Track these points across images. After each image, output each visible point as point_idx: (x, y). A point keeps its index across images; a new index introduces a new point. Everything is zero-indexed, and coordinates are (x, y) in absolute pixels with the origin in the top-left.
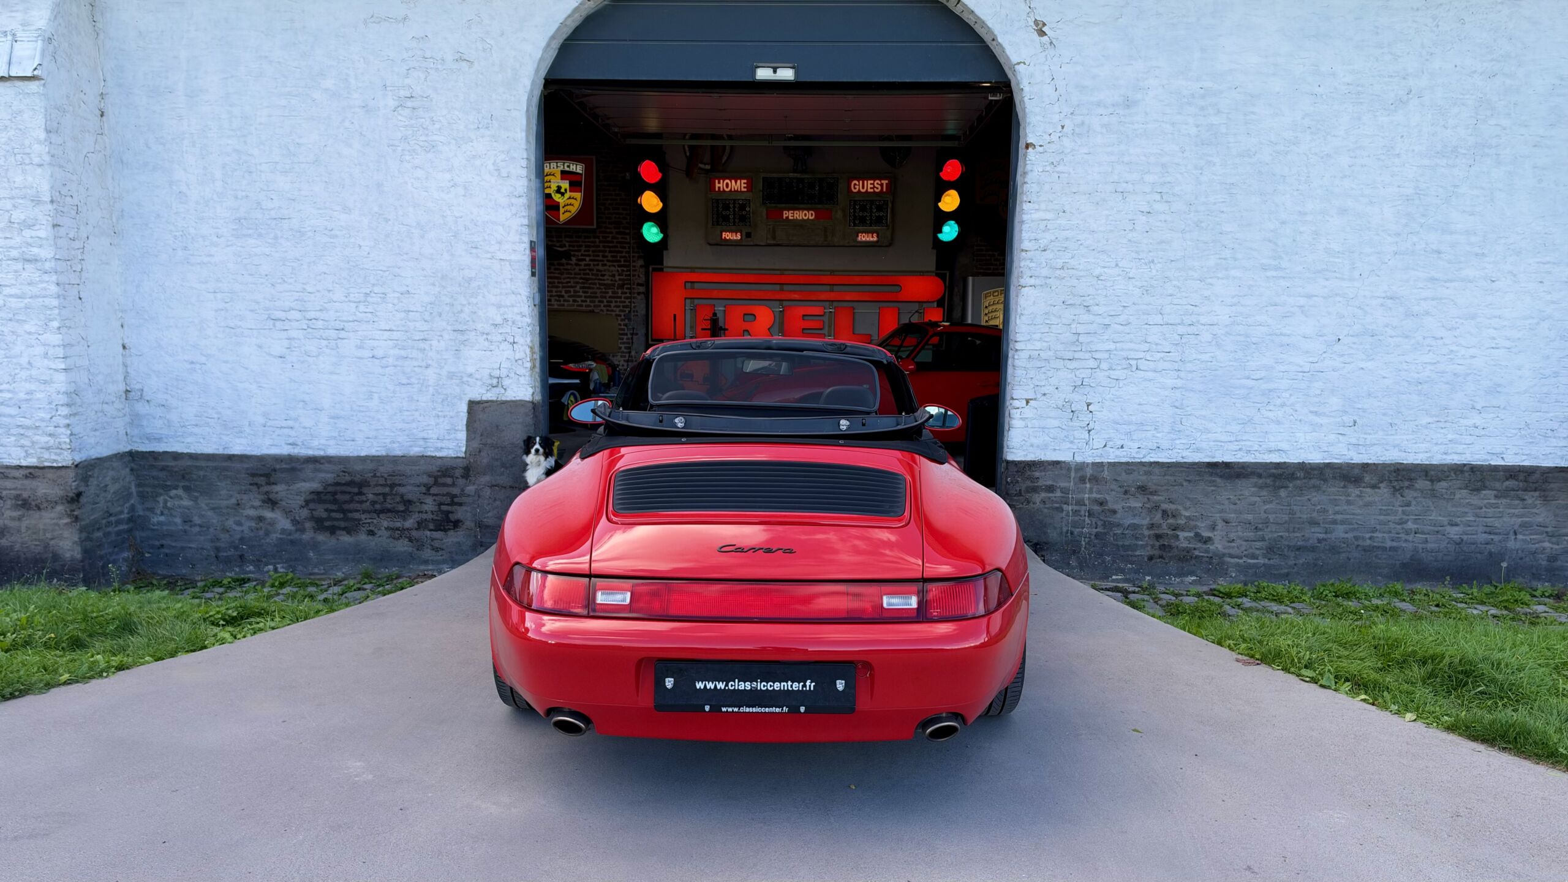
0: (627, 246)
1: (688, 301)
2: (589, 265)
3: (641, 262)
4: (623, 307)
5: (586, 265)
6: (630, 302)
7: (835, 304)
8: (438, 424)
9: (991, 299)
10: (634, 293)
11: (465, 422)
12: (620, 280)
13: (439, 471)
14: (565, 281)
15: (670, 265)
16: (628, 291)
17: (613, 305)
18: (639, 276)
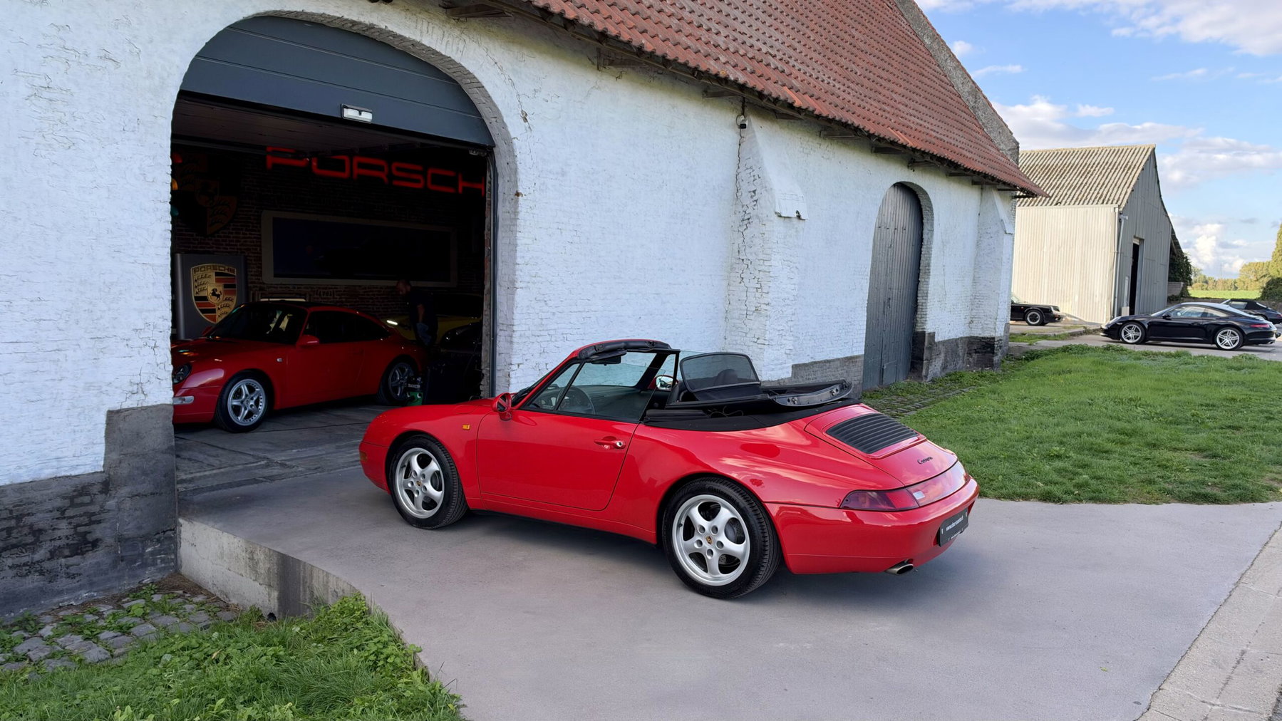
8: (74, 440)
9: (199, 273)
11: (103, 434)
13: (74, 491)
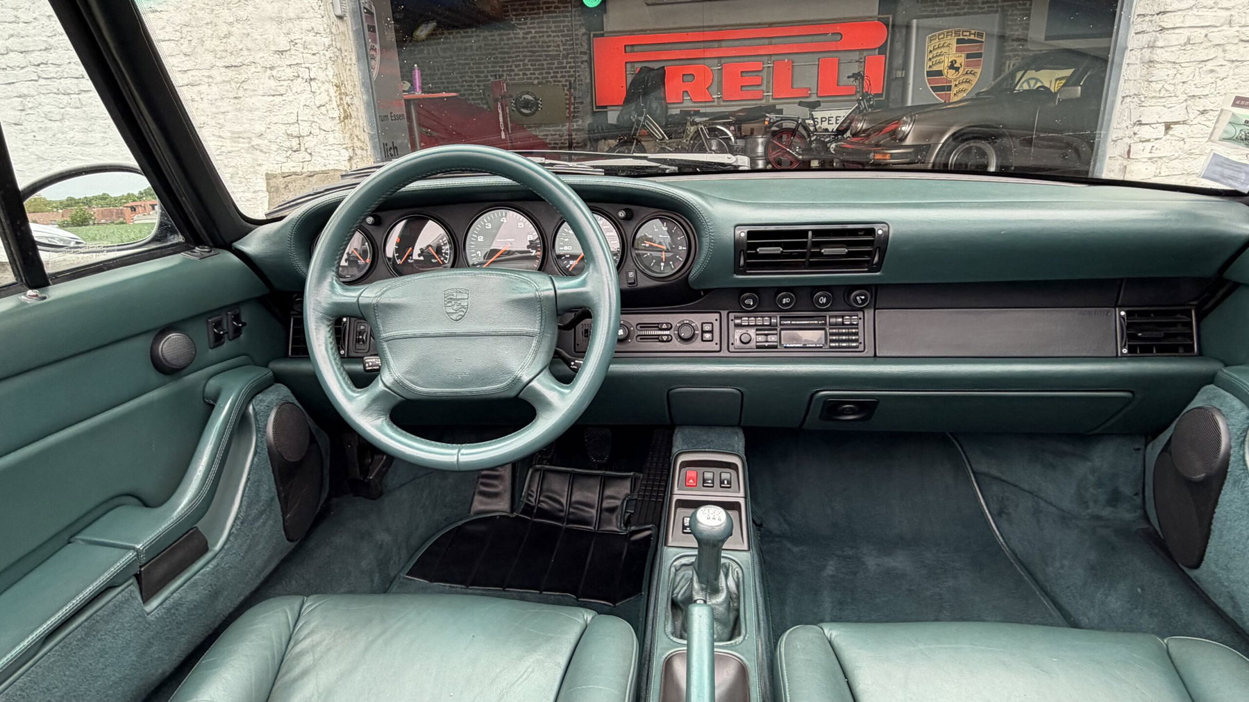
0: (569, 14)
1: (628, 65)
2: (535, 37)
3: (583, 30)
4: (569, 76)
5: (531, 38)
6: (574, 71)
7: (773, 58)
9: (936, 42)
10: (578, 62)
12: (564, 49)
14: (513, 55)
15: (609, 30)
16: (572, 60)
17: (559, 75)
18: (581, 44)
